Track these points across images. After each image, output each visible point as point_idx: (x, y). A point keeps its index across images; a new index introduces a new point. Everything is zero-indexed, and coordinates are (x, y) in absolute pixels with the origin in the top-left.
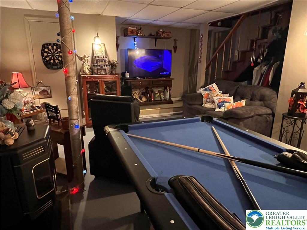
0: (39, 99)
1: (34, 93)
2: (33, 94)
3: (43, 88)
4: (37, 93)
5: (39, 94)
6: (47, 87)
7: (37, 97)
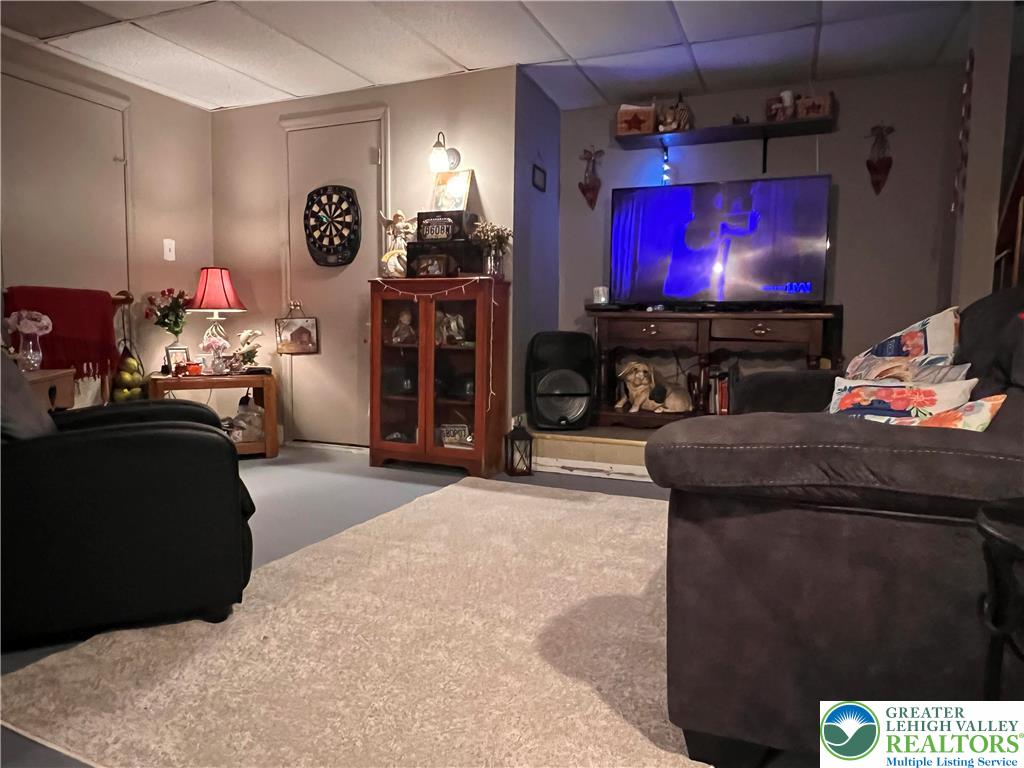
0: (292, 354)
1: (280, 335)
2: (278, 338)
3: (300, 322)
4: (286, 335)
5: (289, 339)
6: (309, 320)
7: (285, 350)
